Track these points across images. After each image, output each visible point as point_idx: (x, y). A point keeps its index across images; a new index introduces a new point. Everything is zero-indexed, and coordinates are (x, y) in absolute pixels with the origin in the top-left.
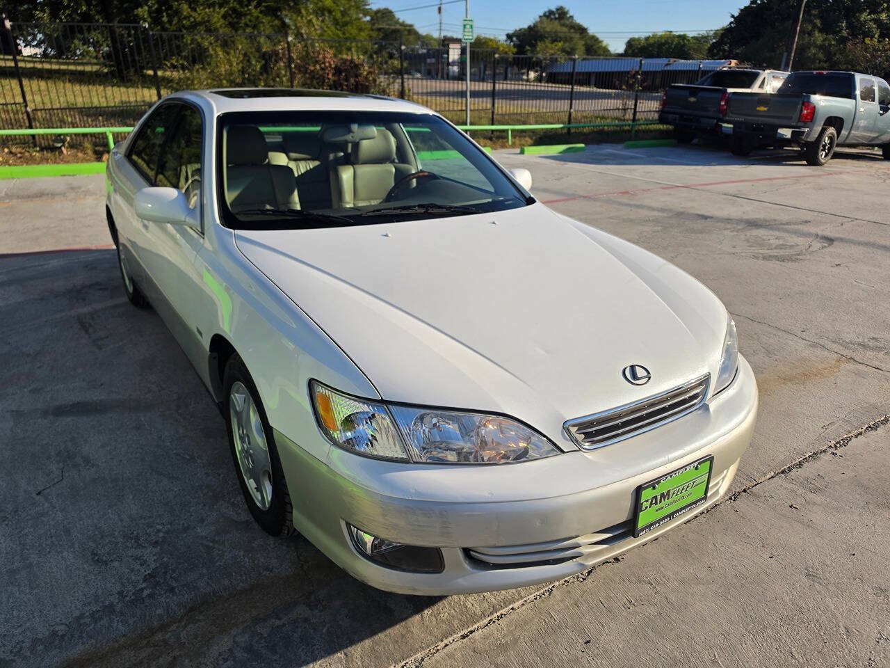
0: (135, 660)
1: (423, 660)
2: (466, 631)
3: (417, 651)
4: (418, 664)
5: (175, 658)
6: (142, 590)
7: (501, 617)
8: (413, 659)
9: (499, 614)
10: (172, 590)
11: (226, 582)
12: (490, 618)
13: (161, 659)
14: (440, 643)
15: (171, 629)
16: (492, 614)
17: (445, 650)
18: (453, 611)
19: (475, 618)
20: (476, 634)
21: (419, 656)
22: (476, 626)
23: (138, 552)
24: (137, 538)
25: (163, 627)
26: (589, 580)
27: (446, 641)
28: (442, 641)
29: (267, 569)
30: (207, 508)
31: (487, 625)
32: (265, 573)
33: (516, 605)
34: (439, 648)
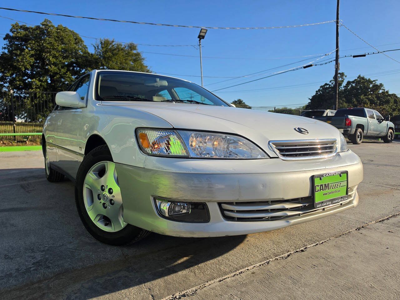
0: (19, 295)
1: (196, 290)
2: (221, 279)
3: (193, 286)
4: (194, 292)
5: (44, 294)
6: (31, 268)
7: (241, 273)
8: (190, 290)
9: (240, 271)
10: (49, 267)
11: (81, 264)
12: (235, 273)
13: (35, 294)
14: (206, 283)
15: (44, 282)
16: (236, 271)
17: (210, 286)
18: (213, 271)
19: (226, 273)
20: (228, 280)
21: (194, 289)
22: (227, 276)
23: (32, 254)
24: (33, 249)
25: (40, 281)
26: (289, 258)
27: (209, 282)
28: (207, 282)
29: (105, 258)
30: (74, 238)
31: (234, 276)
32: (103, 260)
33: (249, 268)
34: (206, 285)
